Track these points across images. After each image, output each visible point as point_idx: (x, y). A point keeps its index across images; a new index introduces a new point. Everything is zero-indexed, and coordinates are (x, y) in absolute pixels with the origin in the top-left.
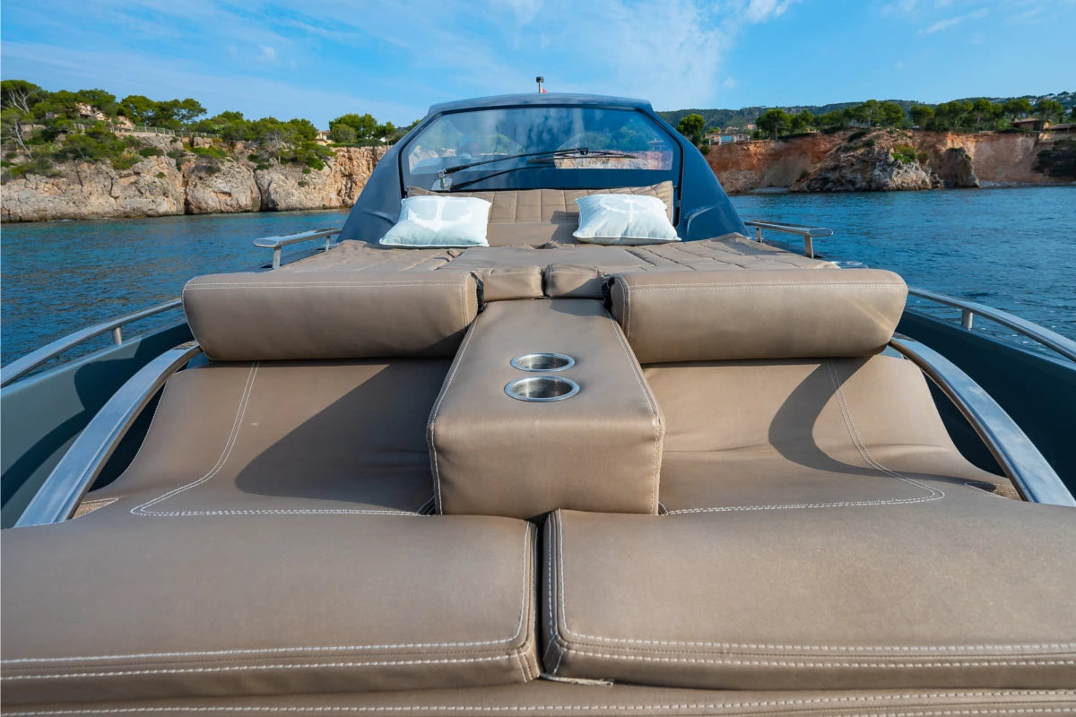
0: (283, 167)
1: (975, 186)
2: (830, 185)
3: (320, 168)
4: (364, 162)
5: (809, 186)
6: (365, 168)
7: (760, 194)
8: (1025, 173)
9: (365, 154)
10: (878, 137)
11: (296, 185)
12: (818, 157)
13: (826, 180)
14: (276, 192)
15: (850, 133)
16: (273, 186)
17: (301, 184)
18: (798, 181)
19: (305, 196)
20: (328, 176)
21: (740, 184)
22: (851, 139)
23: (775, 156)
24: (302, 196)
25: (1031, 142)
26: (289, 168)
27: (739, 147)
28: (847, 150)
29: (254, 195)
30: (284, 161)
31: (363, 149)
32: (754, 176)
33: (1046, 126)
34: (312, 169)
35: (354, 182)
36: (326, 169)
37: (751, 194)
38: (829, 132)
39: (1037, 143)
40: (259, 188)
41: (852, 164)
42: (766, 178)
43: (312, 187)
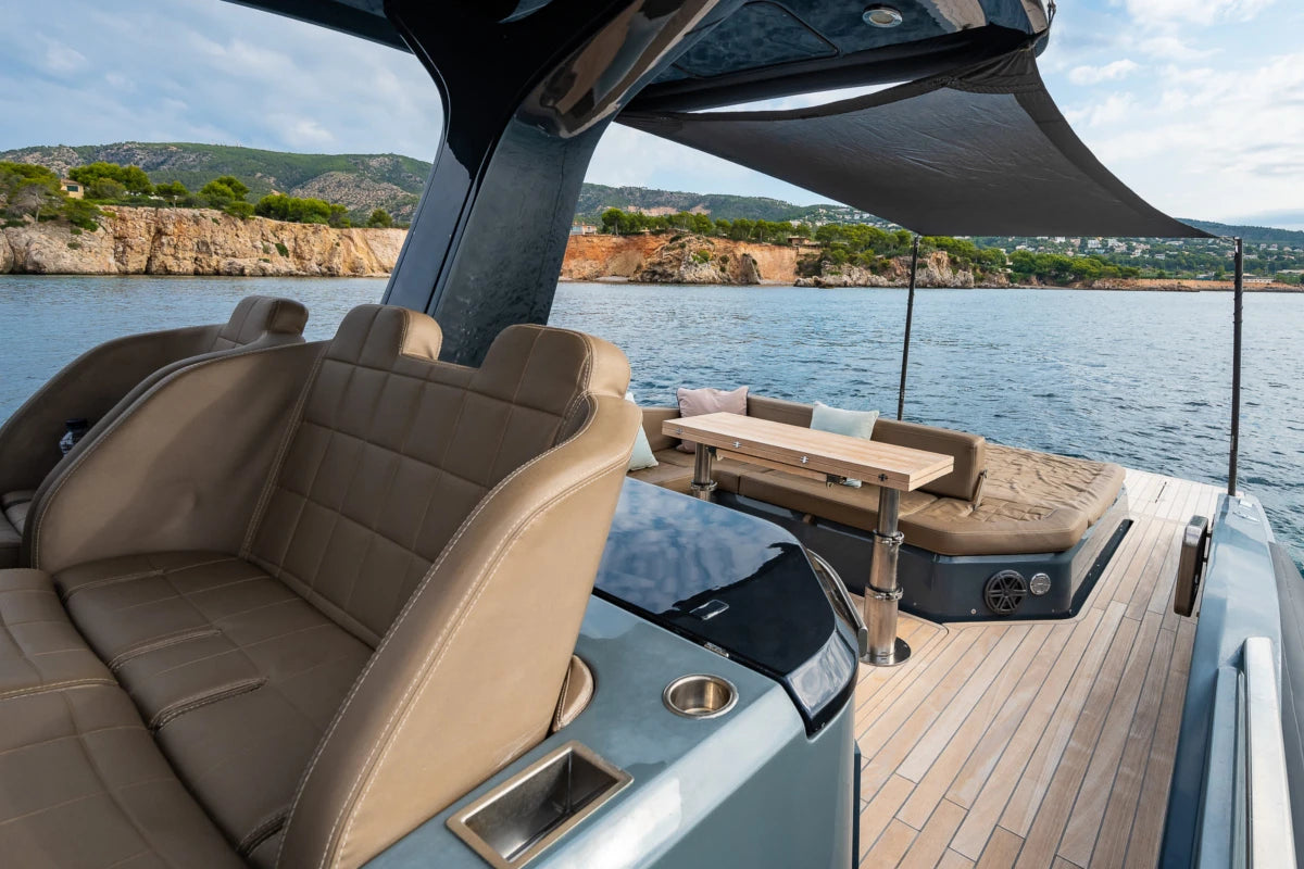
0: (41, 225)
1: (758, 283)
2: (657, 277)
3: (94, 228)
4: (143, 224)
5: (642, 277)
6: (143, 231)
7: (604, 282)
8: (790, 275)
9: (144, 215)
10: (689, 241)
11: (65, 247)
12: (648, 254)
13: (654, 273)
14: (39, 253)
15: (671, 236)
16: (34, 246)
17: (73, 246)
18: (635, 272)
19: (80, 260)
20: (102, 238)
21: (587, 272)
22: (672, 240)
23: (618, 249)
24: (77, 259)
25: (793, 253)
26: (50, 227)
27: (585, 239)
28: (668, 249)
29: (7, 255)
30: (42, 219)
31: (141, 209)
32: (598, 266)
33: (806, 242)
34: (82, 229)
35: (127, 245)
36: (100, 230)
37: (598, 282)
38: (656, 234)
39: (798, 255)
40: (12, 248)
41: (671, 262)
42: (610, 268)
43: (87, 250)
